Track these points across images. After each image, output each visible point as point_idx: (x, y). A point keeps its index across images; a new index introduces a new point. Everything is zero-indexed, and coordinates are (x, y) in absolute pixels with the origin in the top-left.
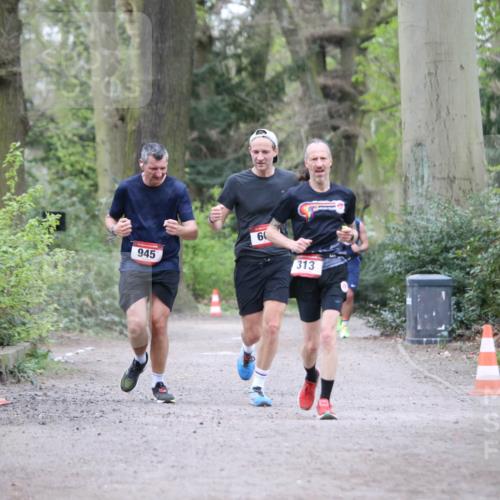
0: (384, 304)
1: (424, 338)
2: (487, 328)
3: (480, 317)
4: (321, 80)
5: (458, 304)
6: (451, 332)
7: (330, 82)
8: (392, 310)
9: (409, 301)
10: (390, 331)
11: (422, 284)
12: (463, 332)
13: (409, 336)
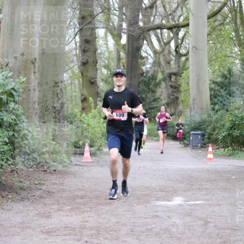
0: (185, 139)
1: (195, 147)
2: (210, 145)
3: (208, 142)
4: (170, 83)
5: (203, 139)
6: (201, 146)
7: (172, 84)
8: (187, 140)
9: (191, 138)
10: (186, 145)
11: (195, 134)
12: (204, 146)
13: (191, 147)
